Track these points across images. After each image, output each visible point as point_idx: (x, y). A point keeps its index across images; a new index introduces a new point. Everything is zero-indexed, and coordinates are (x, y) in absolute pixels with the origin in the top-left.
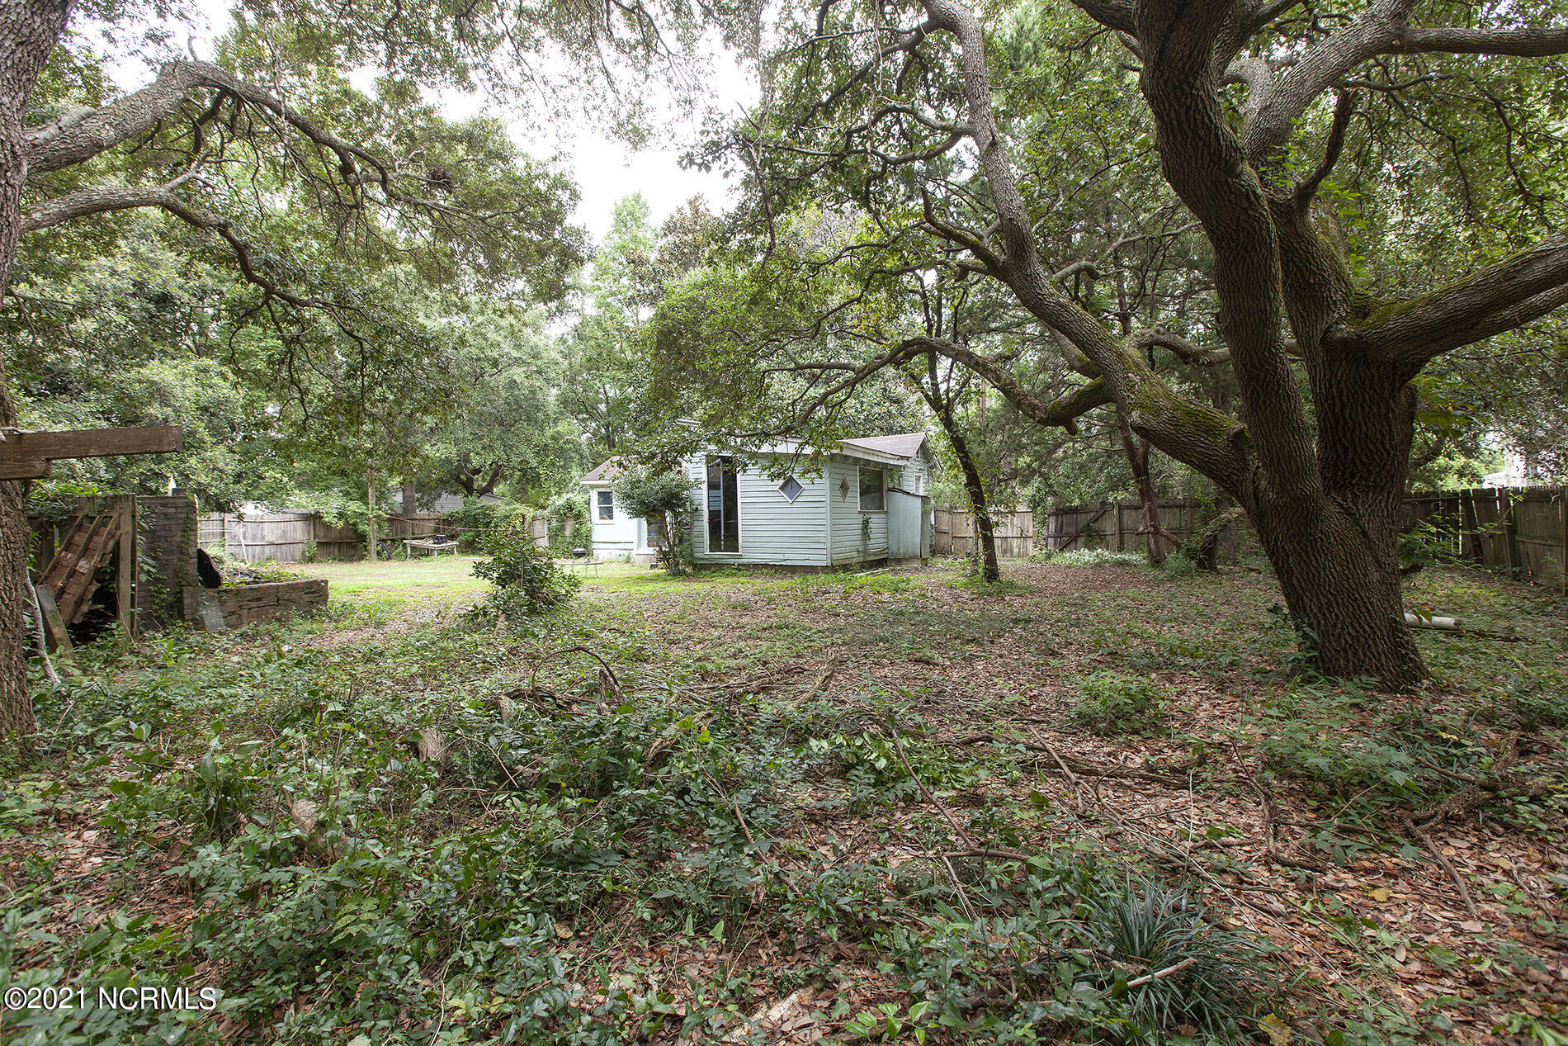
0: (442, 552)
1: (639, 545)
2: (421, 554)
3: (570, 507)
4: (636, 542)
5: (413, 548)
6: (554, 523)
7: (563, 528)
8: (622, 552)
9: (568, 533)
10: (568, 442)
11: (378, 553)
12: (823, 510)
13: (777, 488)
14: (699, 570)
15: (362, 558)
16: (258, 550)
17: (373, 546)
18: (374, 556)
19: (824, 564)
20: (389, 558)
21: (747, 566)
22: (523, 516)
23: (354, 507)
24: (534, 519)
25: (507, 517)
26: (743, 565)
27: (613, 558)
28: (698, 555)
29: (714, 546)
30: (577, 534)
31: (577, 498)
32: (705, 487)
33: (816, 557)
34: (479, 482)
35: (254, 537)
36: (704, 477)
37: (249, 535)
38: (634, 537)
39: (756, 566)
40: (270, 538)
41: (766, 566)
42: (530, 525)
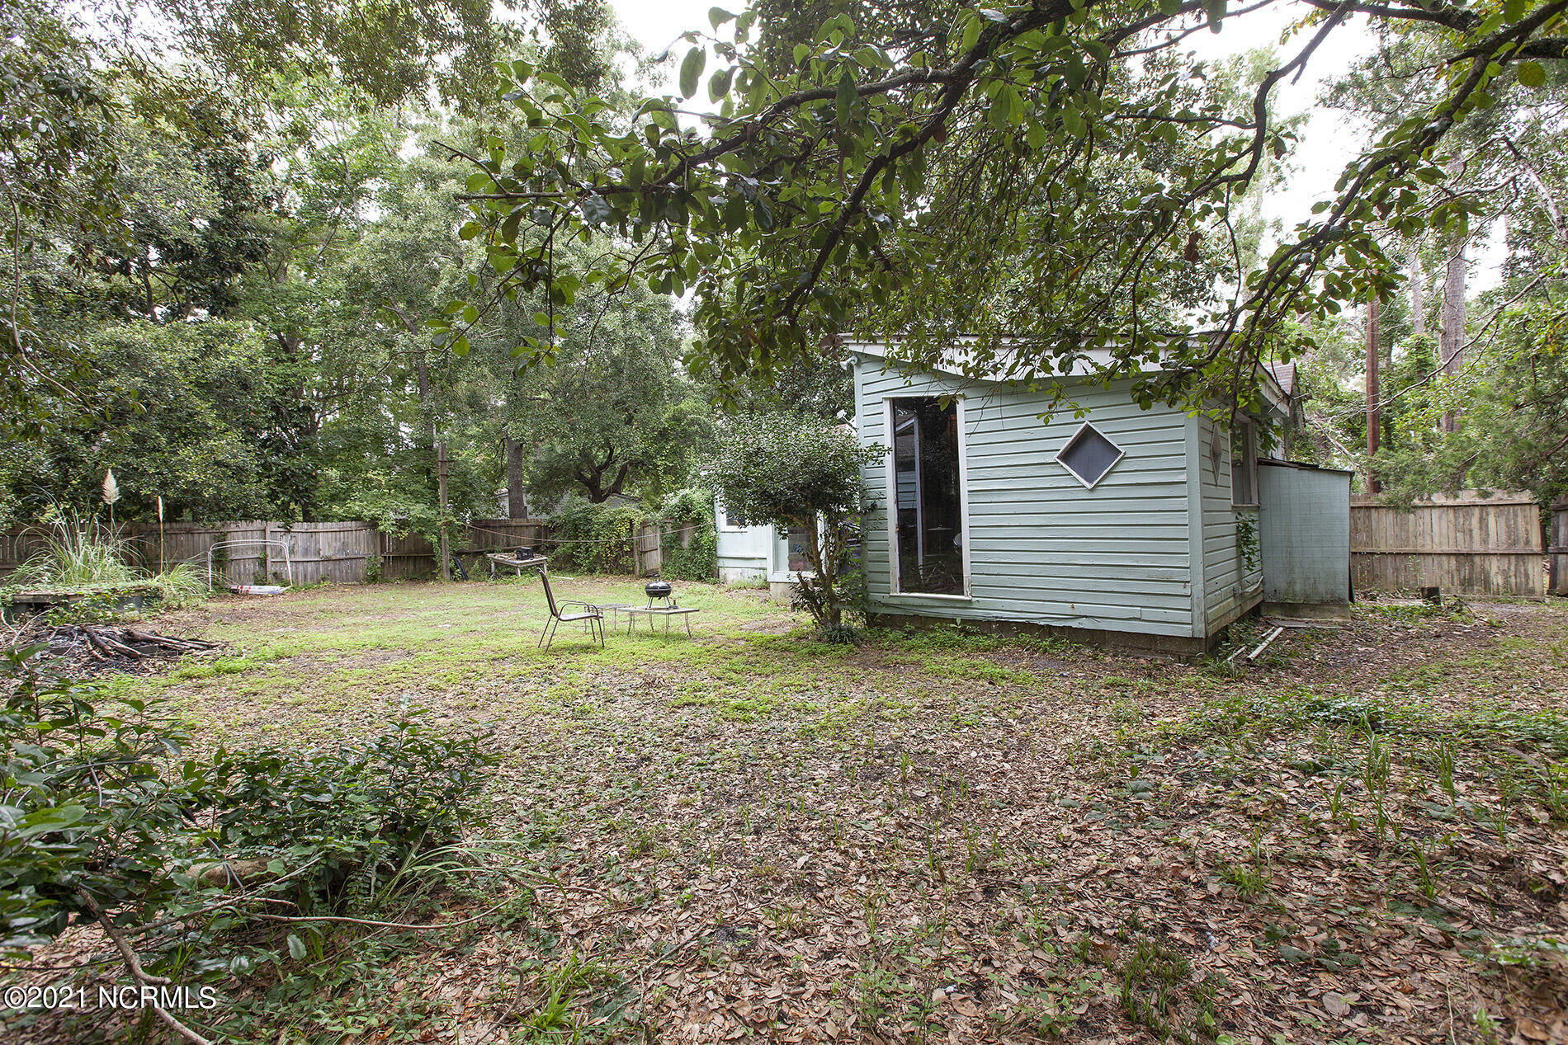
0: (524, 571)
1: (776, 567)
2: (507, 571)
3: (686, 508)
4: (770, 561)
5: (497, 564)
6: (669, 531)
7: (678, 538)
8: (757, 573)
9: (686, 544)
10: (692, 422)
11: (452, 572)
12: (1182, 503)
13: (1054, 457)
14: (882, 626)
15: (433, 577)
16: (310, 567)
17: (445, 560)
18: (447, 575)
19: (1185, 631)
20: (465, 577)
21: (985, 626)
22: (631, 521)
23: (418, 510)
24: (644, 524)
25: (611, 523)
26: (974, 622)
27: (746, 580)
28: (877, 596)
29: (909, 580)
30: (696, 546)
31: (697, 495)
32: (889, 460)
33: (1159, 614)
34: (607, 481)
35: (306, 552)
36: (887, 441)
37: (299, 548)
38: (766, 551)
39: (1004, 626)
40: (326, 552)
41: (1028, 627)
42: (641, 532)
